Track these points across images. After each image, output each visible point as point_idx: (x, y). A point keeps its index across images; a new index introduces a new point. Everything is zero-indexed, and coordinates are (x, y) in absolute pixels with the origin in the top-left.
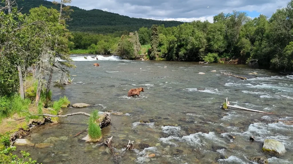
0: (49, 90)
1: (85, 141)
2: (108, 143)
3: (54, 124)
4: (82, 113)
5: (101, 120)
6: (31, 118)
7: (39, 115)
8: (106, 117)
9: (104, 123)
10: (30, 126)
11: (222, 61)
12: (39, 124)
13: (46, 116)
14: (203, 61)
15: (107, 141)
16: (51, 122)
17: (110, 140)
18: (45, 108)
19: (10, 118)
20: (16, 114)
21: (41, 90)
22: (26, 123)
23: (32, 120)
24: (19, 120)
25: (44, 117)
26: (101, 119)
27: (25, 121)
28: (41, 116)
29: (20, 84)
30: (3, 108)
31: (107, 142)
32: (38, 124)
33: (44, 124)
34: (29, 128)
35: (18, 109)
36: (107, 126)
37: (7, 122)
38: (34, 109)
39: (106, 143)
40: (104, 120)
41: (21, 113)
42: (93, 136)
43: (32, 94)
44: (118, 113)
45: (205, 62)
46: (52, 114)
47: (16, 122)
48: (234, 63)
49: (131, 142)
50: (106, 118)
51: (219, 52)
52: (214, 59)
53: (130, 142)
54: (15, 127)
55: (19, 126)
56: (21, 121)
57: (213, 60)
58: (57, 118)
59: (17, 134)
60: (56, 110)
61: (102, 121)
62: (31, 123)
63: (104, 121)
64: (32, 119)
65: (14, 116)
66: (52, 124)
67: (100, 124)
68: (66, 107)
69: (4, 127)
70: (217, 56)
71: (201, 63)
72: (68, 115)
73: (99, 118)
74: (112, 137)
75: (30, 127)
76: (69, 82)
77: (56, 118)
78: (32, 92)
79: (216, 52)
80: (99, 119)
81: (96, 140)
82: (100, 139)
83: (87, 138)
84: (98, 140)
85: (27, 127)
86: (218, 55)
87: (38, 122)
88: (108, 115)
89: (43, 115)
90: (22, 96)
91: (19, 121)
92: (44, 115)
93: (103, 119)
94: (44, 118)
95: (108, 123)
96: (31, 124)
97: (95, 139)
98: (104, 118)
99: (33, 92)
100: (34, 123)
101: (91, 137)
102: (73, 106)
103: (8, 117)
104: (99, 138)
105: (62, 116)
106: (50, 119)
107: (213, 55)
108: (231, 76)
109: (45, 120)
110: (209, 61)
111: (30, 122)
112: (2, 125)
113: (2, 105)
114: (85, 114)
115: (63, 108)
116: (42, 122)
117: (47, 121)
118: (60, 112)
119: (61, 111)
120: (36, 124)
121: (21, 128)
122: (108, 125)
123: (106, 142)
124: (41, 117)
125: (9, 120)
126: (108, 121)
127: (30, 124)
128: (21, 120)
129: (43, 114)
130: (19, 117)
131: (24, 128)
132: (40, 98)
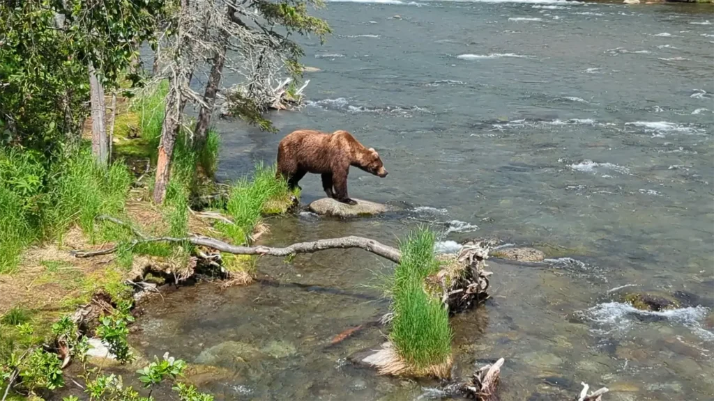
0: (207, 132)
1: (375, 369)
2: (485, 386)
3: (234, 285)
4: (363, 241)
5: (448, 277)
6: (141, 250)
7: (173, 242)
8: (469, 269)
9: (460, 295)
10: (135, 287)
12: (170, 279)
13: (201, 246)
15: (479, 377)
16: (223, 276)
17: (490, 374)
18: (193, 212)
19: (52, 246)
20: (76, 232)
21: (177, 130)
22: (118, 270)
23: (145, 261)
24: (91, 258)
25: (193, 248)
26: (447, 275)
27: (116, 262)
28: (180, 243)
29: (92, 101)
30: (28, 199)
31: (477, 383)
32: (166, 282)
33: (191, 281)
34: (132, 295)
35: (85, 210)
36: (471, 308)
37: (43, 263)
38: (147, 214)
39: (474, 389)
40: (461, 280)
41: (96, 227)
42: (413, 352)
43: (131, 145)
44: (519, 251)
46: (224, 240)
47: (77, 264)
49: (593, 394)
50: (469, 274)
53: (588, 392)
54: (75, 285)
55: (92, 283)
56: (98, 261)
58: (247, 257)
59: (85, 317)
60: (241, 222)
61: (453, 282)
62: (140, 273)
63: (461, 284)
64: (143, 254)
65: (68, 240)
66: (227, 283)
67: (445, 297)
68: (284, 210)
69: (34, 283)
72: (298, 245)
73: (437, 270)
74: (501, 361)
75: (138, 288)
76: (288, 97)
77: (240, 257)
78: (129, 137)
80: (441, 274)
81: (427, 370)
82: (443, 366)
83: (385, 358)
84: (437, 369)
85: (126, 288)
87: (168, 272)
88: (480, 259)
89: (191, 243)
90: (99, 154)
91: (89, 261)
92: (192, 239)
93: (458, 276)
94: (192, 255)
95: (475, 294)
96: (138, 279)
97: (424, 364)
98: (462, 272)
99: (135, 136)
100: (149, 276)
101: (403, 351)
102: (311, 210)
103: (45, 243)
104: (442, 361)
105: (274, 250)
106: (219, 262)
109: (198, 262)
111: (137, 271)
112: (22, 275)
113: (22, 188)
114: (377, 246)
115: (268, 216)
116: (187, 273)
117: (206, 270)
118: (258, 235)
119: (263, 229)
120: (161, 280)
121: (100, 291)
122: (478, 306)
123: (470, 380)
124: (181, 248)
125: (50, 252)
126: (479, 287)
127: (135, 277)
128: (98, 259)
129: (187, 236)
130: (89, 246)
131: (113, 292)
132: (170, 165)
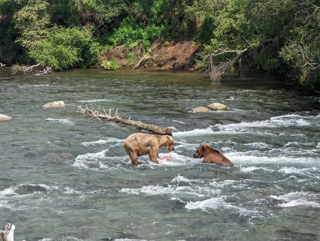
11: (109, 59)
14: (33, 62)
45: (41, 68)
48: (160, 66)
51: (96, 23)
52: (75, 52)
57: (72, 55)
70: (88, 39)
71: (20, 73)
79: (83, 22)
86: (94, 35)
107: (71, 33)
108: (117, 122)
110: (54, 61)
